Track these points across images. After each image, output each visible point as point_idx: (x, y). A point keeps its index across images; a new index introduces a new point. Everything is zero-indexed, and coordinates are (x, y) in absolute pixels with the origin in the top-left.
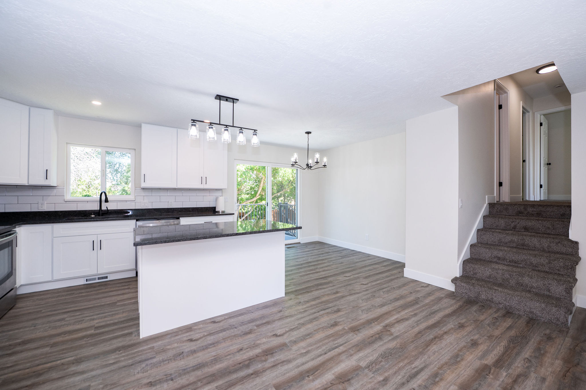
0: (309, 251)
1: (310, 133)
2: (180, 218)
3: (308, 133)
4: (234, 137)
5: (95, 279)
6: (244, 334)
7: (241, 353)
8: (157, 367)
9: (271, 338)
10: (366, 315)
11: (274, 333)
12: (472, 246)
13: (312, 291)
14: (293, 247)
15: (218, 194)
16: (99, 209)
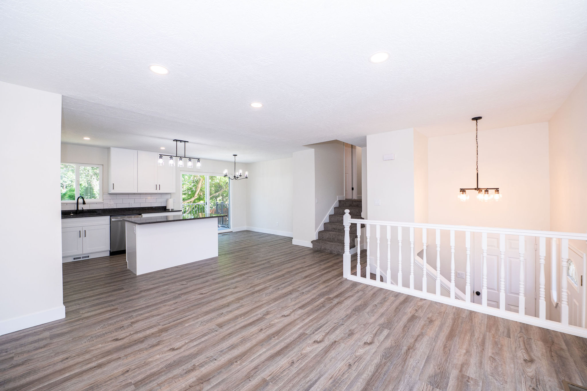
2: (142, 214)
3: (235, 155)
4: (185, 164)
5: (80, 258)
6: (195, 269)
8: (154, 281)
10: (261, 259)
11: (211, 268)
12: (325, 224)
13: (236, 253)
14: (227, 234)
15: (169, 196)
16: (76, 209)
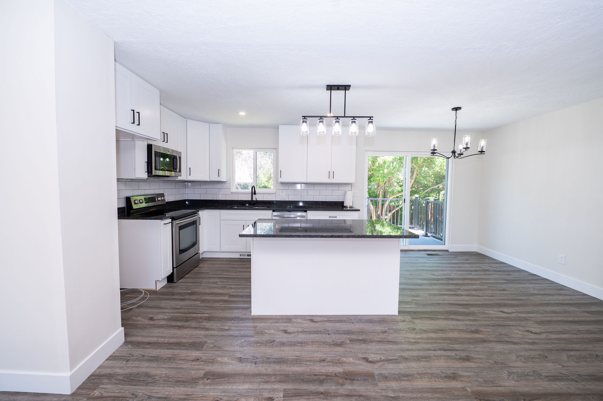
0: (456, 264)
1: (460, 108)
2: (307, 211)
3: (456, 109)
5: (245, 255)
6: (333, 344)
7: (322, 364)
8: (251, 347)
9: (359, 361)
10: (514, 382)
11: (365, 357)
13: (439, 319)
14: (436, 255)
15: (348, 188)
16: (251, 200)
